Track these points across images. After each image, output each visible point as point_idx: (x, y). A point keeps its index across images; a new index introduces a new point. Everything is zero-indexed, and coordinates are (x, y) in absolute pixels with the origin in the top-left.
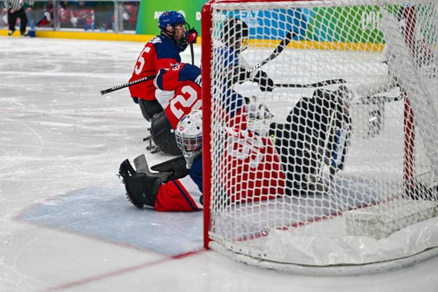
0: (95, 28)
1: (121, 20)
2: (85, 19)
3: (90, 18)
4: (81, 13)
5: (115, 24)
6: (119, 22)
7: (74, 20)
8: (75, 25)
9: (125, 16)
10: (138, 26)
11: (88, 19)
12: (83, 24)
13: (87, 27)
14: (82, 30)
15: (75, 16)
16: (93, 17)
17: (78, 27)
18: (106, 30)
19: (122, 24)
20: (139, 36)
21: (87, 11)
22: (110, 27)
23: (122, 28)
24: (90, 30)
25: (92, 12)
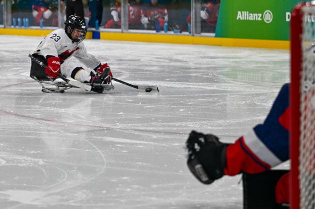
0: (169, 30)
1: (199, 20)
2: (157, 19)
3: (164, 18)
4: (152, 13)
5: (192, 25)
6: (196, 22)
7: (145, 20)
8: (146, 26)
9: (203, 14)
10: (218, 27)
11: (160, 19)
12: (154, 25)
13: (159, 29)
14: (154, 32)
15: (146, 16)
16: (166, 18)
17: (149, 29)
18: (181, 32)
19: (199, 25)
20: (219, 40)
21: (160, 10)
22: (185, 28)
23: (199, 29)
24: (163, 32)
25: (166, 11)
